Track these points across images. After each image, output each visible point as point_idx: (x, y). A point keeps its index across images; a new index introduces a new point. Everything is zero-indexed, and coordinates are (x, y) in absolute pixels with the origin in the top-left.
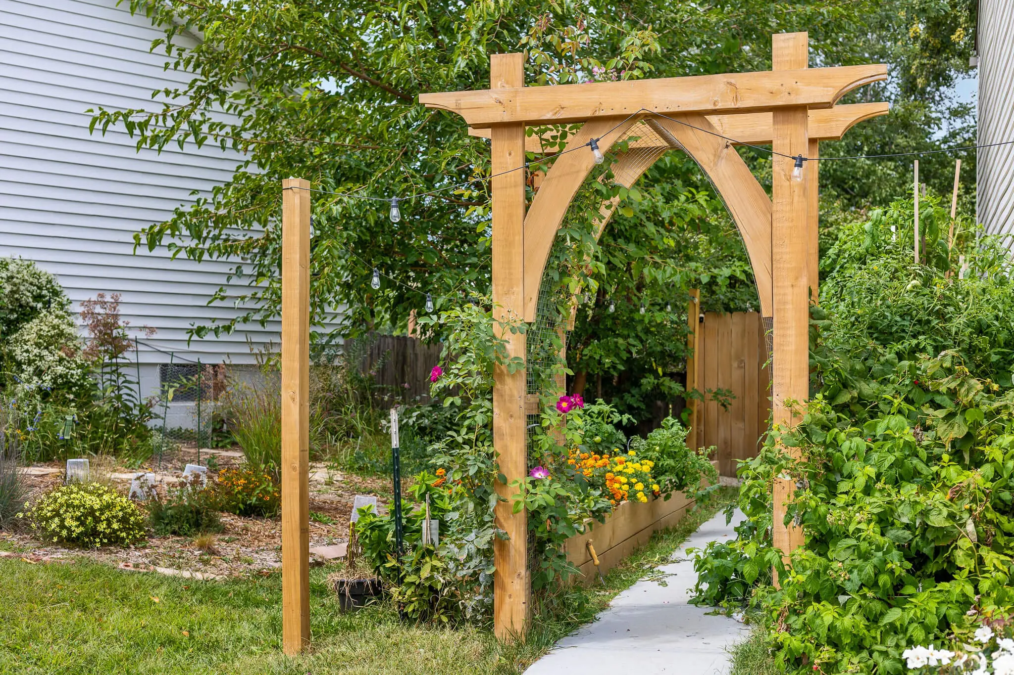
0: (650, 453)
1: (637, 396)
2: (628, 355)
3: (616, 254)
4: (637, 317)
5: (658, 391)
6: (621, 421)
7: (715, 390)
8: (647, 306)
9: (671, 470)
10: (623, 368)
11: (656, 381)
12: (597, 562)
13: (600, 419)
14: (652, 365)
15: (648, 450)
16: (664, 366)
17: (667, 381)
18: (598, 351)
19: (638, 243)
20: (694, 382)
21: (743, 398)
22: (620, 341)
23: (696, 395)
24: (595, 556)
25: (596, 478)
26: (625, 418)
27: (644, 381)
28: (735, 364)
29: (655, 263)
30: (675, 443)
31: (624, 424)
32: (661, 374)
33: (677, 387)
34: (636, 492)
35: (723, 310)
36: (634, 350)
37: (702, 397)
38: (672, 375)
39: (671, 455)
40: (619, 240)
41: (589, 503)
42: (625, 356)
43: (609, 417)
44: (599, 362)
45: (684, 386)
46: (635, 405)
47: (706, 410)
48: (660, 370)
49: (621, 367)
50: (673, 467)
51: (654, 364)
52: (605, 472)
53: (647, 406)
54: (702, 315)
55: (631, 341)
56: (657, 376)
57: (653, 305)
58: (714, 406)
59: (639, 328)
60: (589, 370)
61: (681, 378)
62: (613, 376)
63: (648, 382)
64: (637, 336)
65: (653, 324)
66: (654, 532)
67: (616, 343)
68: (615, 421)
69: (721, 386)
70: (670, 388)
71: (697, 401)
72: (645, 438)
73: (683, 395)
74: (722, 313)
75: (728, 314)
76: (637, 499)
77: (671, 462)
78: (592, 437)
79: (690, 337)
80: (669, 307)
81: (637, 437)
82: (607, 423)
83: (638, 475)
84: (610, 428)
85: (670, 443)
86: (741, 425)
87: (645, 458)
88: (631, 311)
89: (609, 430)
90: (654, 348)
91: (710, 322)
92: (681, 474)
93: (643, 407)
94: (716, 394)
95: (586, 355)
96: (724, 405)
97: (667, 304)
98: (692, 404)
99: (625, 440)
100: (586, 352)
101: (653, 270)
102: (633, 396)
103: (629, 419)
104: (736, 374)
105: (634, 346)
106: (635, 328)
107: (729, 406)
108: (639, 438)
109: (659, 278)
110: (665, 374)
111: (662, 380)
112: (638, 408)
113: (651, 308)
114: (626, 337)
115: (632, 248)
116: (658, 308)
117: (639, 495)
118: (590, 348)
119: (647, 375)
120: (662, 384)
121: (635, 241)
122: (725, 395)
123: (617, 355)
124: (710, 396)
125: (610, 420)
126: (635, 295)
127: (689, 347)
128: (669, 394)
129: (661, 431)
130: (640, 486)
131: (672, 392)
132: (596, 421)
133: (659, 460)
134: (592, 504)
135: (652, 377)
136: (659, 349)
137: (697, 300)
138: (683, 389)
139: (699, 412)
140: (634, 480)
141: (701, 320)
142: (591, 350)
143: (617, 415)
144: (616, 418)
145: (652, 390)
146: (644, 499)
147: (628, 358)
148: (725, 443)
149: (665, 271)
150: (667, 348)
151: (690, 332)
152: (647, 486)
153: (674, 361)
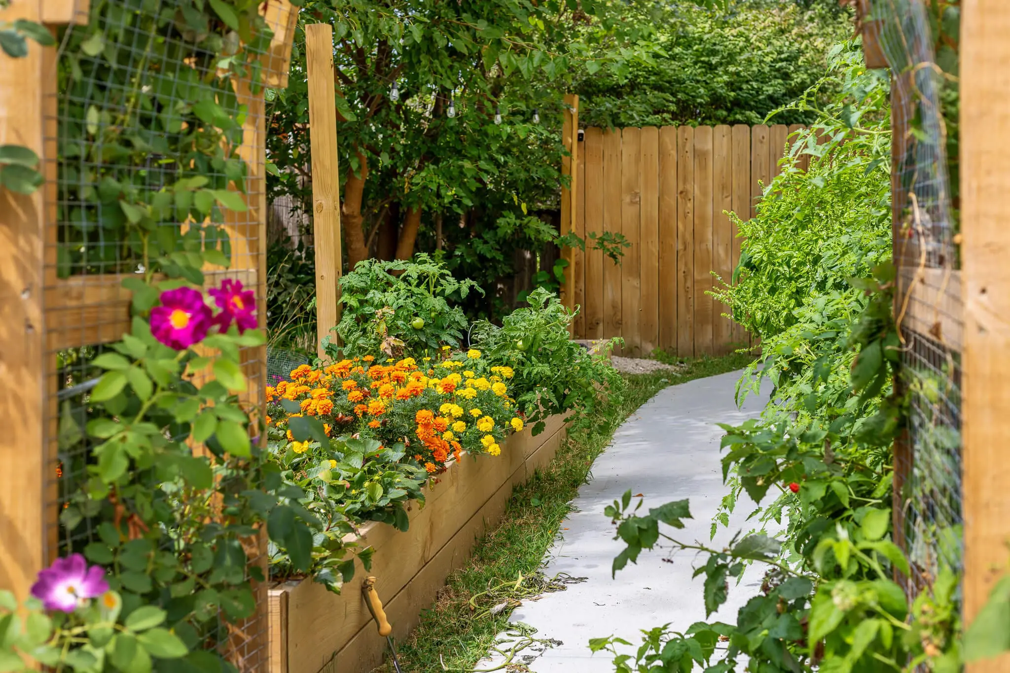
0: (507, 353)
1: (492, 243)
2: (479, 185)
3: (459, 34)
4: (490, 129)
5: (521, 235)
6: (457, 292)
7: (599, 235)
8: (505, 114)
9: (543, 380)
10: (470, 204)
11: (518, 222)
12: (386, 627)
13: (423, 287)
14: (512, 199)
15: (502, 348)
16: (531, 200)
17: (535, 223)
18: (435, 178)
19: (491, 21)
20: (572, 223)
21: (638, 245)
22: (467, 164)
23: (575, 242)
24: (382, 614)
25: (396, 420)
26: (466, 285)
27: (501, 221)
28: (627, 199)
29: (516, 46)
30: (552, 335)
31: (463, 295)
32: (525, 211)
33: (547, 232)
34: (480, 435)
35: (610, 124)
36: (487, 179)
37: (582, 243)
38: (540, 214)
39: (544, 357)
40: (464, 15)
41: (373, 490)
42: (474, 186)
43: (437, 284)
44: (439, 196)
45: (558, 229)
46: (489, 256)
47: (588, 260)
48: (524, 207)
49: (468, 202)
50: (549, 378)
51: (515, 198)
52: (414, 409)
53: (507, 255)
54: (582, 131)
55: (483, 164)
56: (520, 216)
57: (513, 114)
58: (598, 257)
59: (494, 147)
60: (423, 206)
61: (554, 217)
62: (458, 214)
63: (507, 223)
64: (492, 159)
65: (515, 141)
66: (514, 490)
67: (462, 167)
68: (449, 290)
69: (608, 229)
70: (538, 231)
71: (574, 250)
72: (500, 324)
73: (556, 242)
74: (609, 128)
75: (618, 129)
76: (481, 448)
77: (544, 369)
78: (407, 319)
79: (565, 160)
80: (537, 116)
81: (484, 323)
82: (435, 295)
83: (485, 400)
84: (439, 303)
85: (542, 336)
86: (635, 283)
87: (499, 362)
88: (483, 123)
89: (438, 308)
90: (517, 175)
91: (593, 140)
92: (561, 388)
93: (500, 257)
94: (602, 241)
95: (417, 184)
96: (613, 256)
97: (534, 113)
98: (568, 251)
99: (464, 324)
100: (417, 180)
101: (514, 58)
102: (486, 242)
103: (471, 288)
104: (629, 212)
105: (487, 172)
106: (488, 148)
107: (619, 257)
108: (487, 323)
109: (523, 68)
110: (530, 213)
111: (526, 220)
112: (493, 259)
113: (512, 118)
114: (475, 160)
115: (482, 26)
116: (521, 118)
117: (487, 441)
118: (423, 174)
119: (505, 213)
120: (527, 226)
121: (488, 20)
122: (614, 241)
123: (462, 185)
124: (593, 243)
125: (439, 289)
126: (489, 100)
127: (565, 174)
128: (537, 240)
129: (526, 312)
130: (486, 424)
131: (540, 237)
132: (416, 290)
133: (523, 364)
134: (380, 491)
135: (513, 216)
136: (523, 175)
137: (574, 110)
138: (556, 233)
139: (577, 264)
140: (476, 412)
141: (580, 137)
142: (423, 178)
143: (452, 280)
144: (450, 285)
145: (513, 234)
146: (494, 449)
147: (478, 189)
148: (614, 307)
149: (531, 58)
150: (534, 175)
151: (566, 154)
152: (499, 423)
153: (543, 195)
